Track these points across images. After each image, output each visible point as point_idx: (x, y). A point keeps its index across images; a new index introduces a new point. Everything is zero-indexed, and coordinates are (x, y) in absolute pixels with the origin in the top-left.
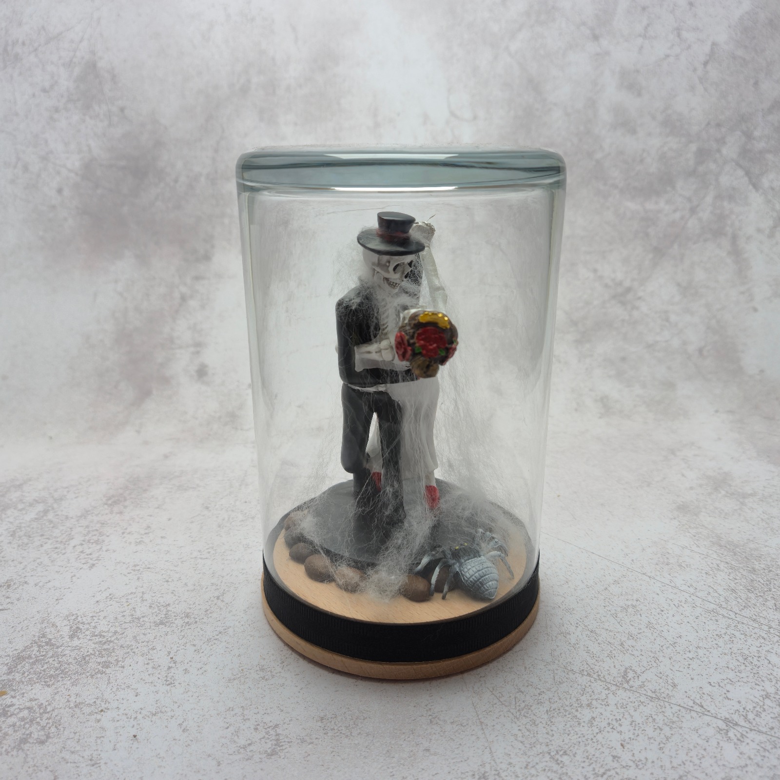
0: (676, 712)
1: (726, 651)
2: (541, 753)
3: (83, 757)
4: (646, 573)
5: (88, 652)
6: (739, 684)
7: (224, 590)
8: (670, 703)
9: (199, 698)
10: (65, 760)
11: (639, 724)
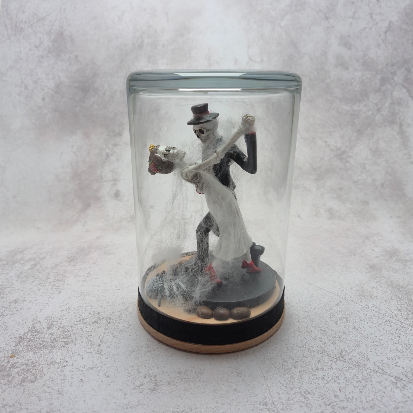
0: (369, 373)
1: (396, 342)
2: (296, 393)
3: (54, 390)
4: (353, 301)
5: (57, 336)
6: (403, 358)
7: (128, 306)
8: (365, 368)
9: (115, 361)
10: (45, 391)
11: (349, 379)
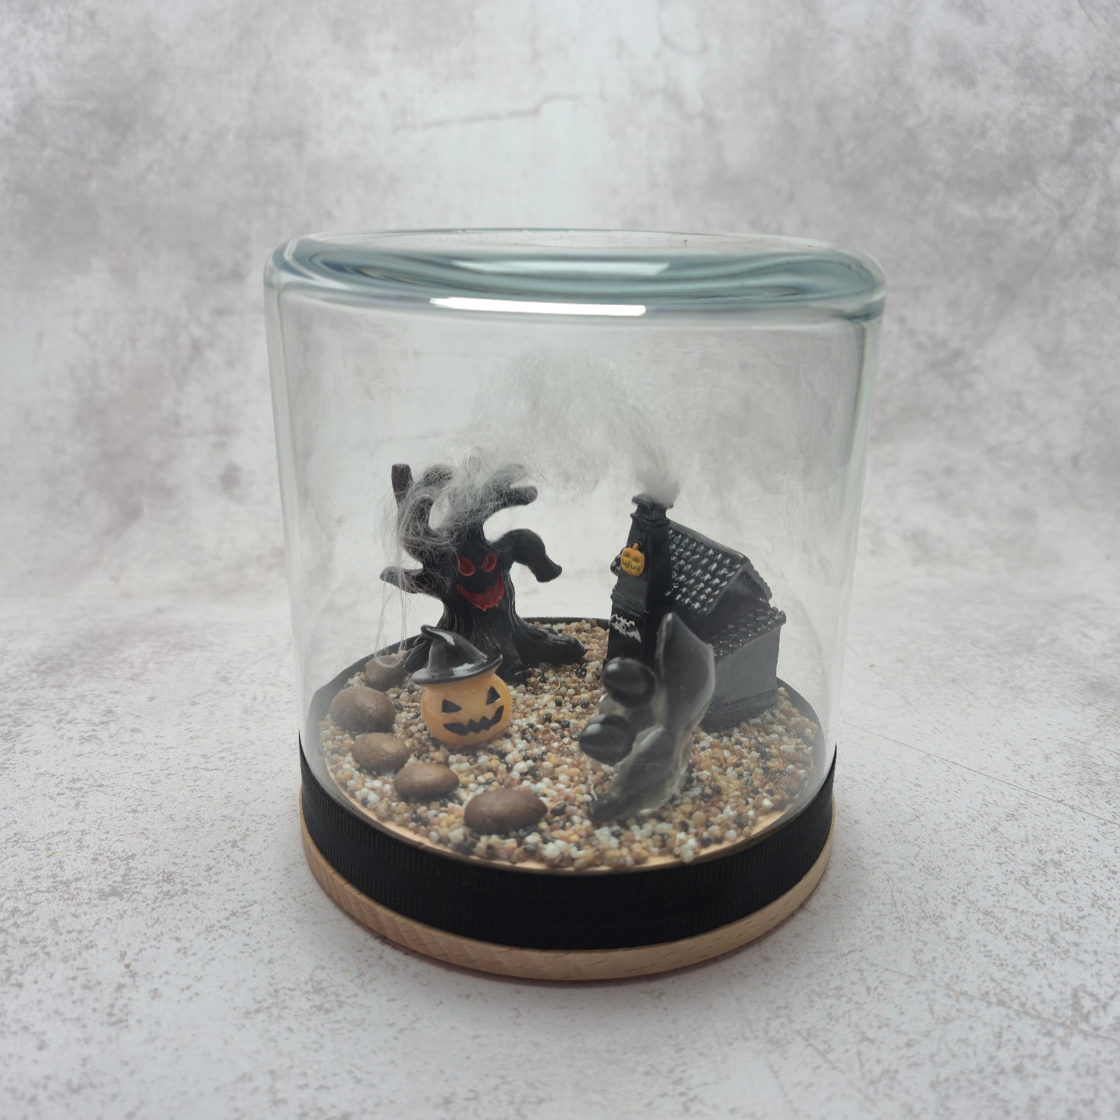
4: (1063, 800)
7: (247, 829)
9: (179, 1053)
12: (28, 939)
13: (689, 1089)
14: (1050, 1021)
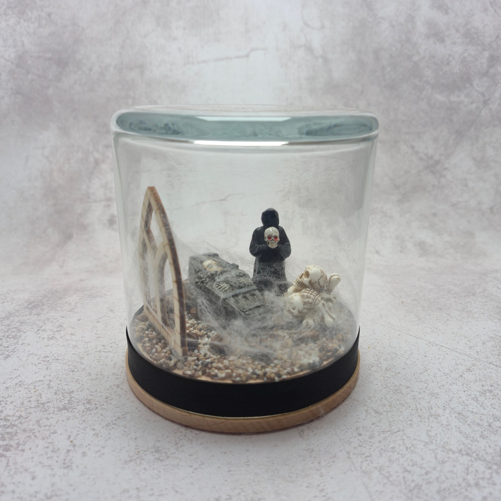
12: (27, 430)
13: (327, 494)
14: (490, 462)
